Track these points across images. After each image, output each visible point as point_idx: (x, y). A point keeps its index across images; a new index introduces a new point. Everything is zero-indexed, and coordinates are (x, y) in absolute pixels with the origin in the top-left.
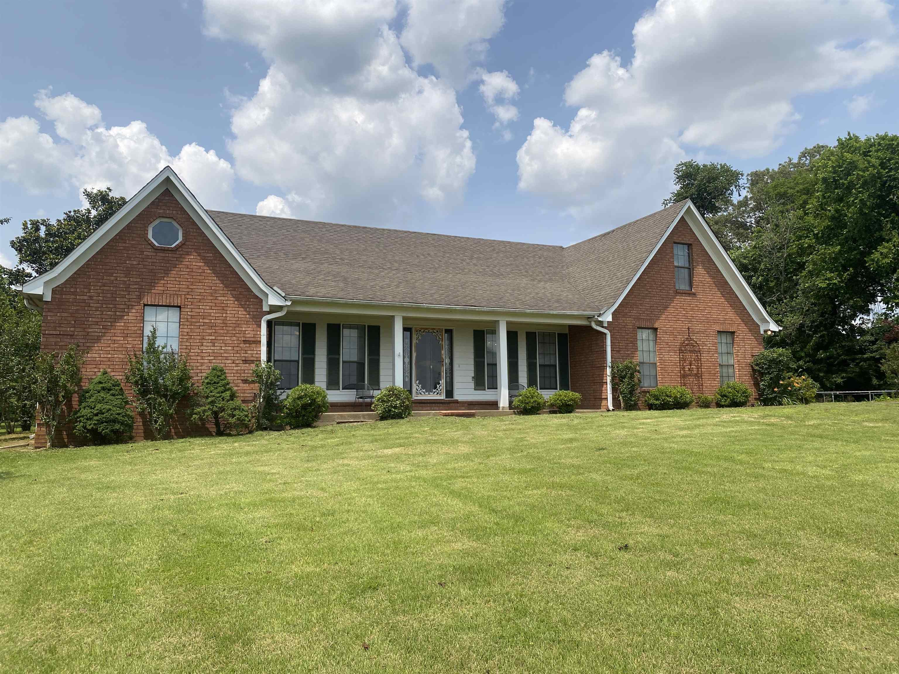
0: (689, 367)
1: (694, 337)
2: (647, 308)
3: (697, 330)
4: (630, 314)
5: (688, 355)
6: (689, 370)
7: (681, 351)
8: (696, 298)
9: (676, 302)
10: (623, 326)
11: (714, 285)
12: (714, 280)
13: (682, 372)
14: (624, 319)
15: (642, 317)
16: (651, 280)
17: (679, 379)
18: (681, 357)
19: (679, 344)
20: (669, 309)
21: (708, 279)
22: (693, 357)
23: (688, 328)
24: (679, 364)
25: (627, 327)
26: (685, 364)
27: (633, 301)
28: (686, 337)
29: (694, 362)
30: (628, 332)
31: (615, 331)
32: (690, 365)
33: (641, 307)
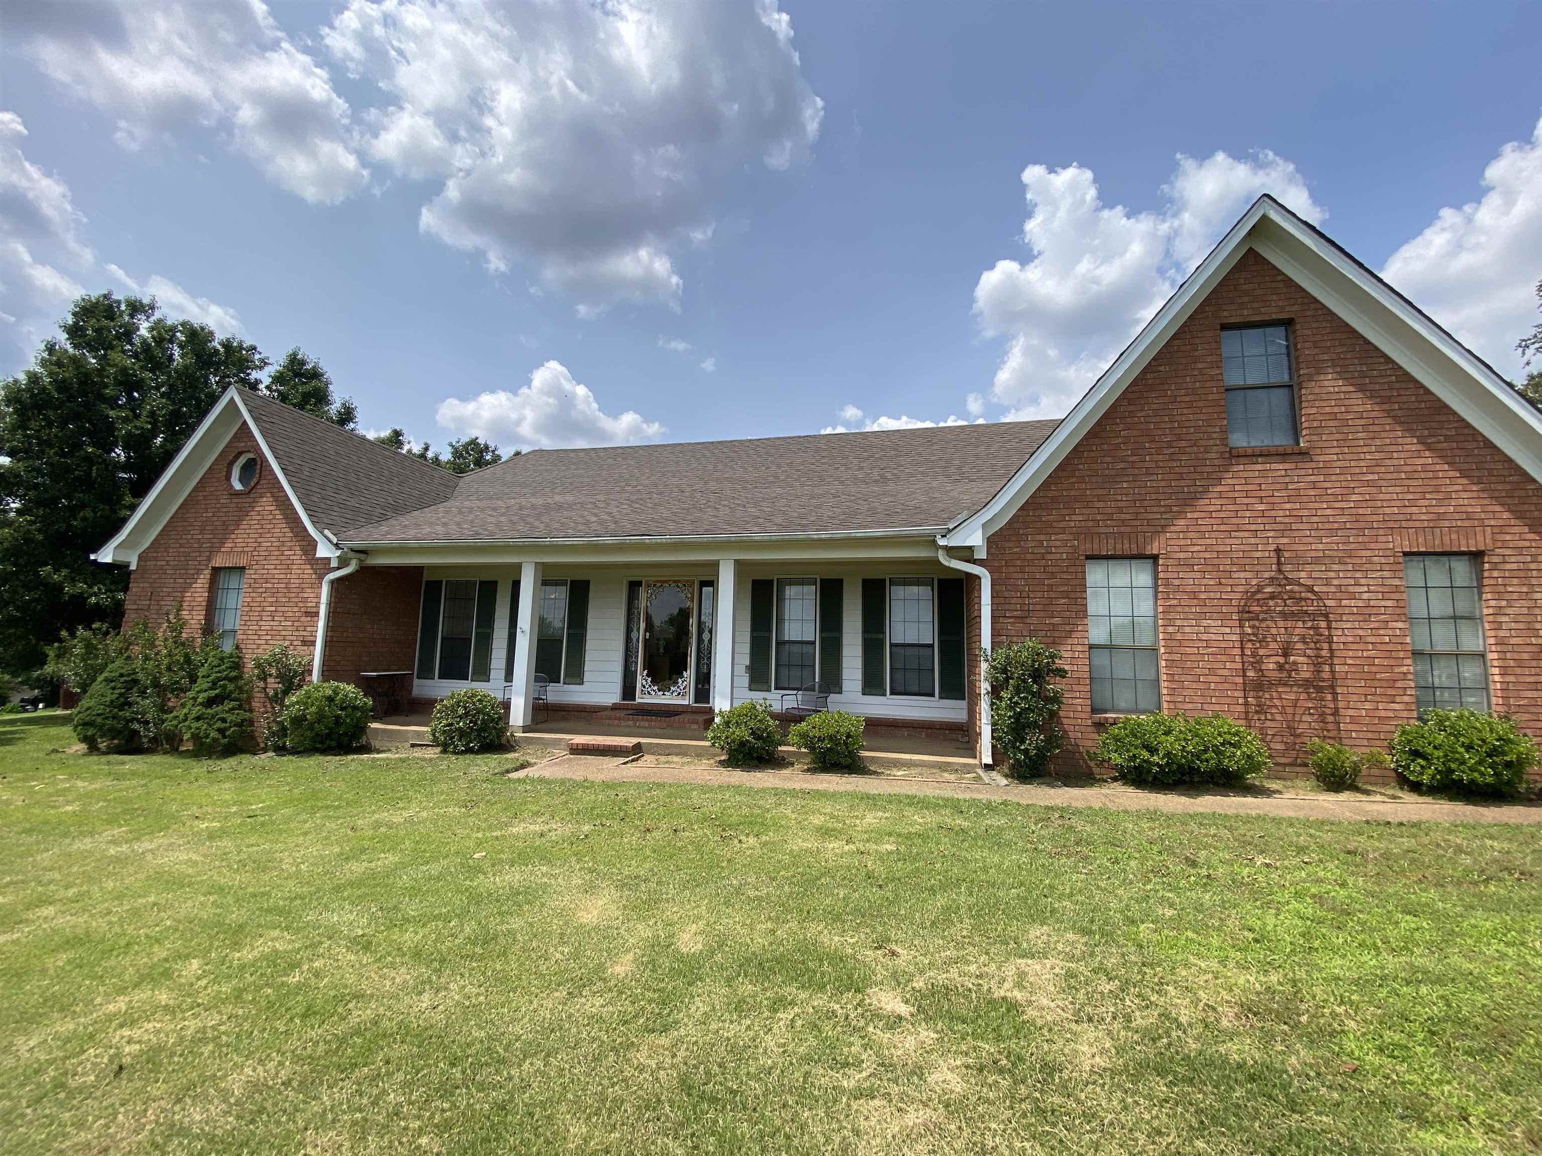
0: (1282, 660)
1: (1303, 575)
2: (1120, 504)
3: (1313, 554)
4: (1061, 525)
5: (1277, 629)
6: (1281, 667)
7: (1245, 614)
8: (1313, 465)
9: (1230, 481)
10: (1038, 556)
11: (1389, 420)
12: (1386, 407)
13: (1251, 674)
14: (1042, 537)
15: (1103, 530)
16: (1135, 433)
17: (1241, 694)
18: (1249, 631)
19: (1239, 596)
20: (1202, 502)
21: (1360, 403)
22: (1297, 631)
23: (1278, 551)
24: (1237, 651)
25: (1049, 557)
26: (1261, 652)
27: (1073, 493)
28: (1266, 575)
29: (1299, 646)
30: (1055, 569)
31: (1012, 569)
32: (1286, 655)
33: (1101, 504)
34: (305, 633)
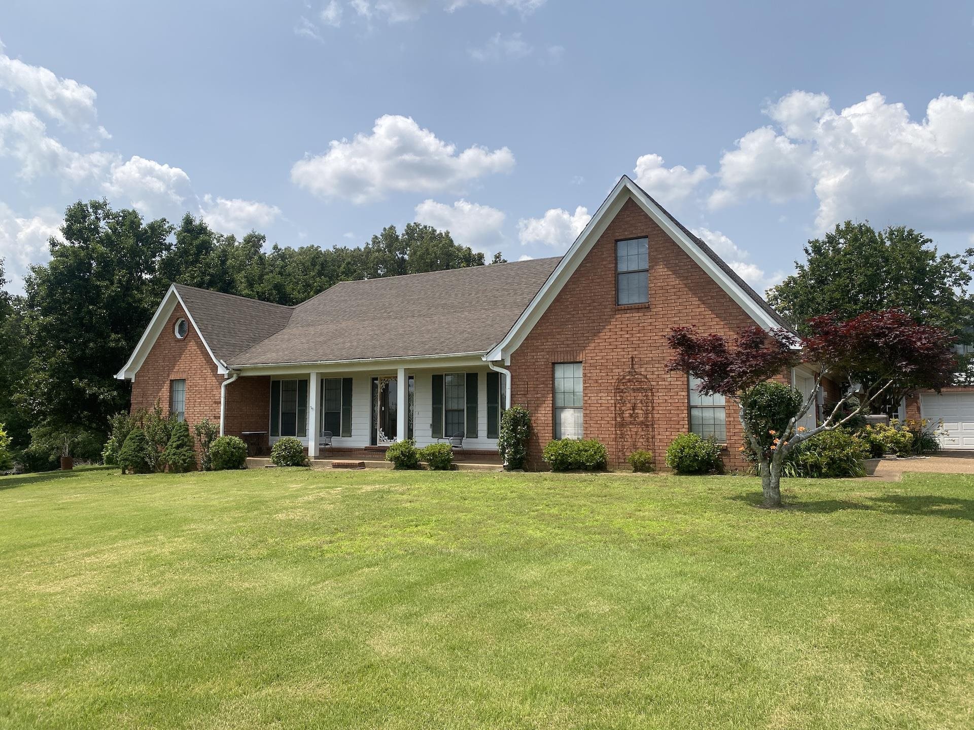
0: (631, 412)
1: (643, 369)
2: (567, 336)
3: (647, 359)
4: (543, 347)
5: (630, 396)
6: (631, 416)
7: (618, 390)
8: (651, 313)
9: (615, 323)
10: (532, 364)
11: (686, 289)
12: (685, 282)
13: (618, 419)
14: (534, 354)
15: (559, 350)
16: (575, 299)
17: (613, 429)
18: (619, 398)
19: (615, 381)
20: (601, 334)
21: (674, 281)
22: (639, 398)
23: (632, 358)
24: (613, 408)
25: (537, 363)
26: (623, 408)
27: (548, 331)
28: (627, 370)
29: (640, 405)
30: (539, 370)
31: (521, 370)
32: (634, 410)
33: (559, 337)
34: (215, 413)
